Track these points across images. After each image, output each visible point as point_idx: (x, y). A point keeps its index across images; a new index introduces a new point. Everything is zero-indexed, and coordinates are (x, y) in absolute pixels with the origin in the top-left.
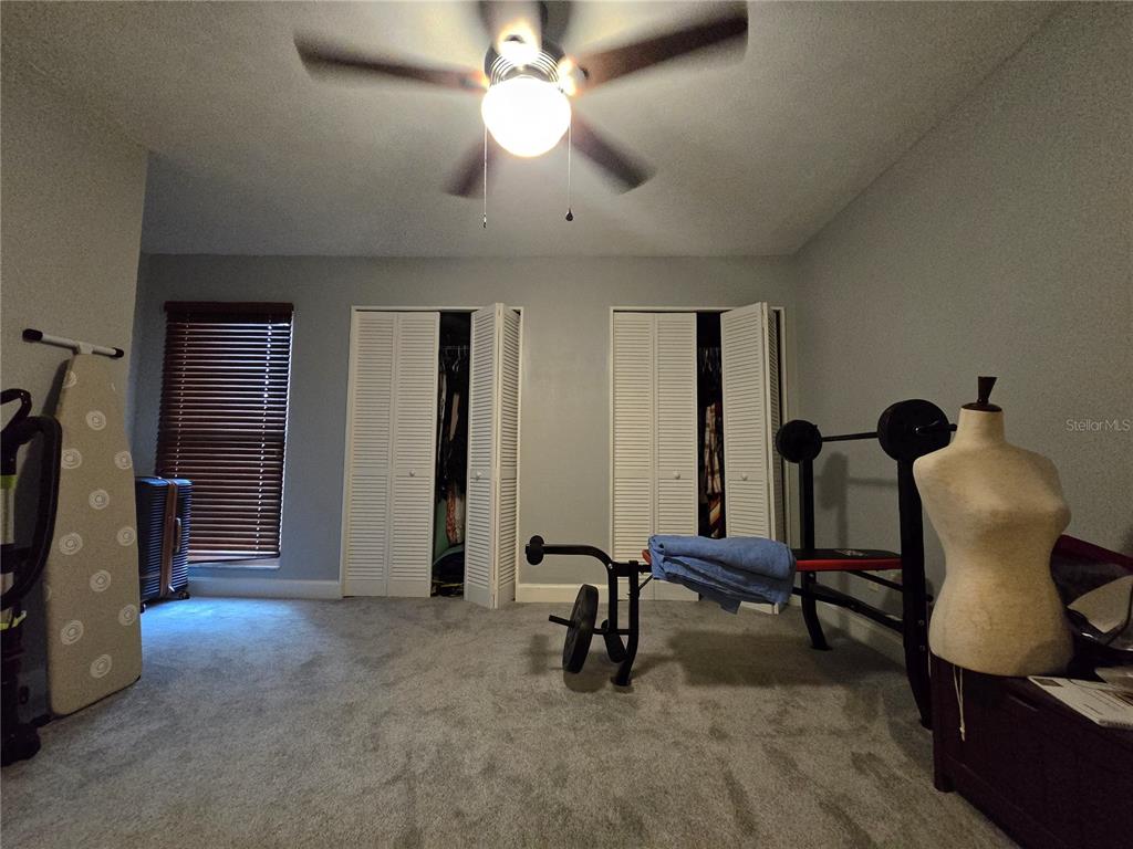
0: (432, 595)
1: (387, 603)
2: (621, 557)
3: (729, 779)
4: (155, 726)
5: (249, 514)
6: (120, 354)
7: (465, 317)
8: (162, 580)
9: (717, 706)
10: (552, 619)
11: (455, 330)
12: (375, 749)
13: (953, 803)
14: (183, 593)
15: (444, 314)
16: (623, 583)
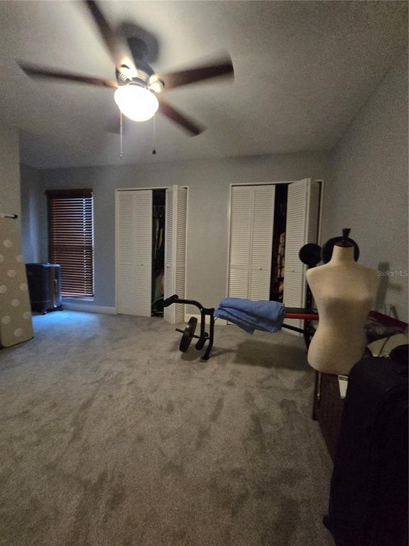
0: (152, 316)
1: (132, 318)
2: (207, 306)
3: (220, 401)
4: (31, 354)
5: (81, 279)
6: (16, 217)
7: (163, 191)
8: (52, 303)
9: (239, 372)
10: (177, 330)
11: (159, 198)
12: (95, 371)
13: (314, 425)
14: (60, 308)
15: (154, 191)
16: (208, 318)
